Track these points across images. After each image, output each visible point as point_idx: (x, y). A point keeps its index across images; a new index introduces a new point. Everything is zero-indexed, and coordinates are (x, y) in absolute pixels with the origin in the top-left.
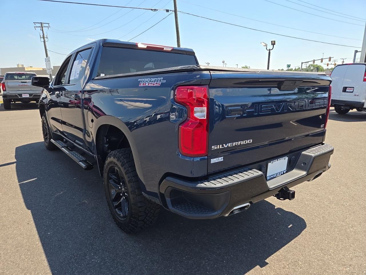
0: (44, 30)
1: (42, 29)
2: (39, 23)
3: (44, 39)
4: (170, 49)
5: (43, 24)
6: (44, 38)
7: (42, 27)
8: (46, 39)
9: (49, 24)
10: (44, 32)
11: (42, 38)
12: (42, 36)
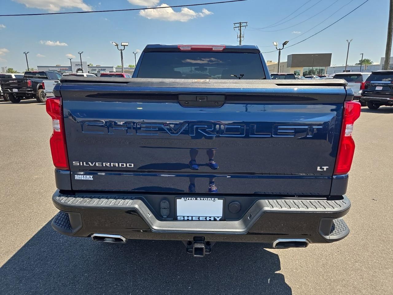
0: (241, 29)
1: (240, 29)
2: (238, 23)
3: (240, 39)
4: (221, 49)
5: (242, 24)
6: (240, 37)
7: (240, 27)
8: (242, 38)
9: (247, 23)
10: (241, 32)
11: (239, 38)
12: (239, 36)
